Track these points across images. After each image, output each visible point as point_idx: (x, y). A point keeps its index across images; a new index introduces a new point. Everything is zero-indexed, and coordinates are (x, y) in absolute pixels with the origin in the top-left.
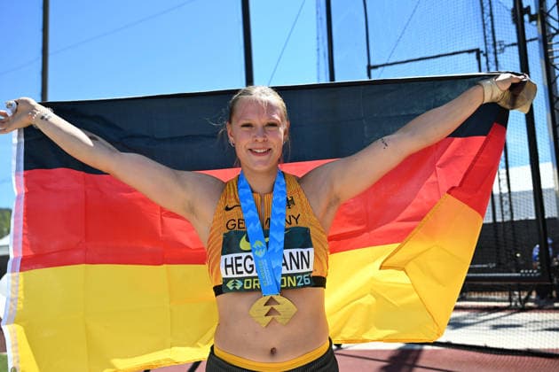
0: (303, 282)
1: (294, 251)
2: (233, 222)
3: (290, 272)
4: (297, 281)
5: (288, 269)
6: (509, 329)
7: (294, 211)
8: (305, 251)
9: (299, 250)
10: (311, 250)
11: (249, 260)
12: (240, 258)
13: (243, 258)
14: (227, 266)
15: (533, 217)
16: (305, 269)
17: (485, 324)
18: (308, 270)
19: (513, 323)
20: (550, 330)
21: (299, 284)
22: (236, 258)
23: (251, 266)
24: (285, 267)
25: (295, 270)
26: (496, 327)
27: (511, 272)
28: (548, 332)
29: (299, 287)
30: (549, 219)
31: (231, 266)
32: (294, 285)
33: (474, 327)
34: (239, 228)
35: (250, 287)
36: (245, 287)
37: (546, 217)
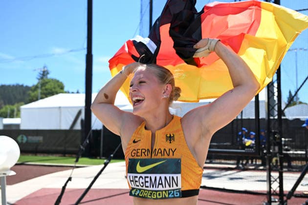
0: (173, 194)
1: (168, 176)
2: (134, 152)
3: (164, 189)
4: (169, 194)
5: (163, 187)
6: (238, 180)
7: (173, 146)
8: (175, 176)
9: (171, 175)
10: (179, 176)
11: (141, 179)
12: (137, 177)
13: (138, 177)
14: (131, 181)
15: (254, 117)
16: (175, 187)
17: (226, 177)
18: (178, 188)
19: (241, 177)
20: (259, 181)
21: (170, 196)
22: (135, 177)
23: (142, 183)
24: (161, 186)
25: (168, 188)
26: (232, 179)
27: (238, 149)
28: (258, 182)
29: (170, 198)
30: (262, 119)
31: (133, 181)
32: (167, 196)
33: (221, 178)
34: (137, 156)
35: (142, 195)
36: (140, 195)
37: (260, 117)
